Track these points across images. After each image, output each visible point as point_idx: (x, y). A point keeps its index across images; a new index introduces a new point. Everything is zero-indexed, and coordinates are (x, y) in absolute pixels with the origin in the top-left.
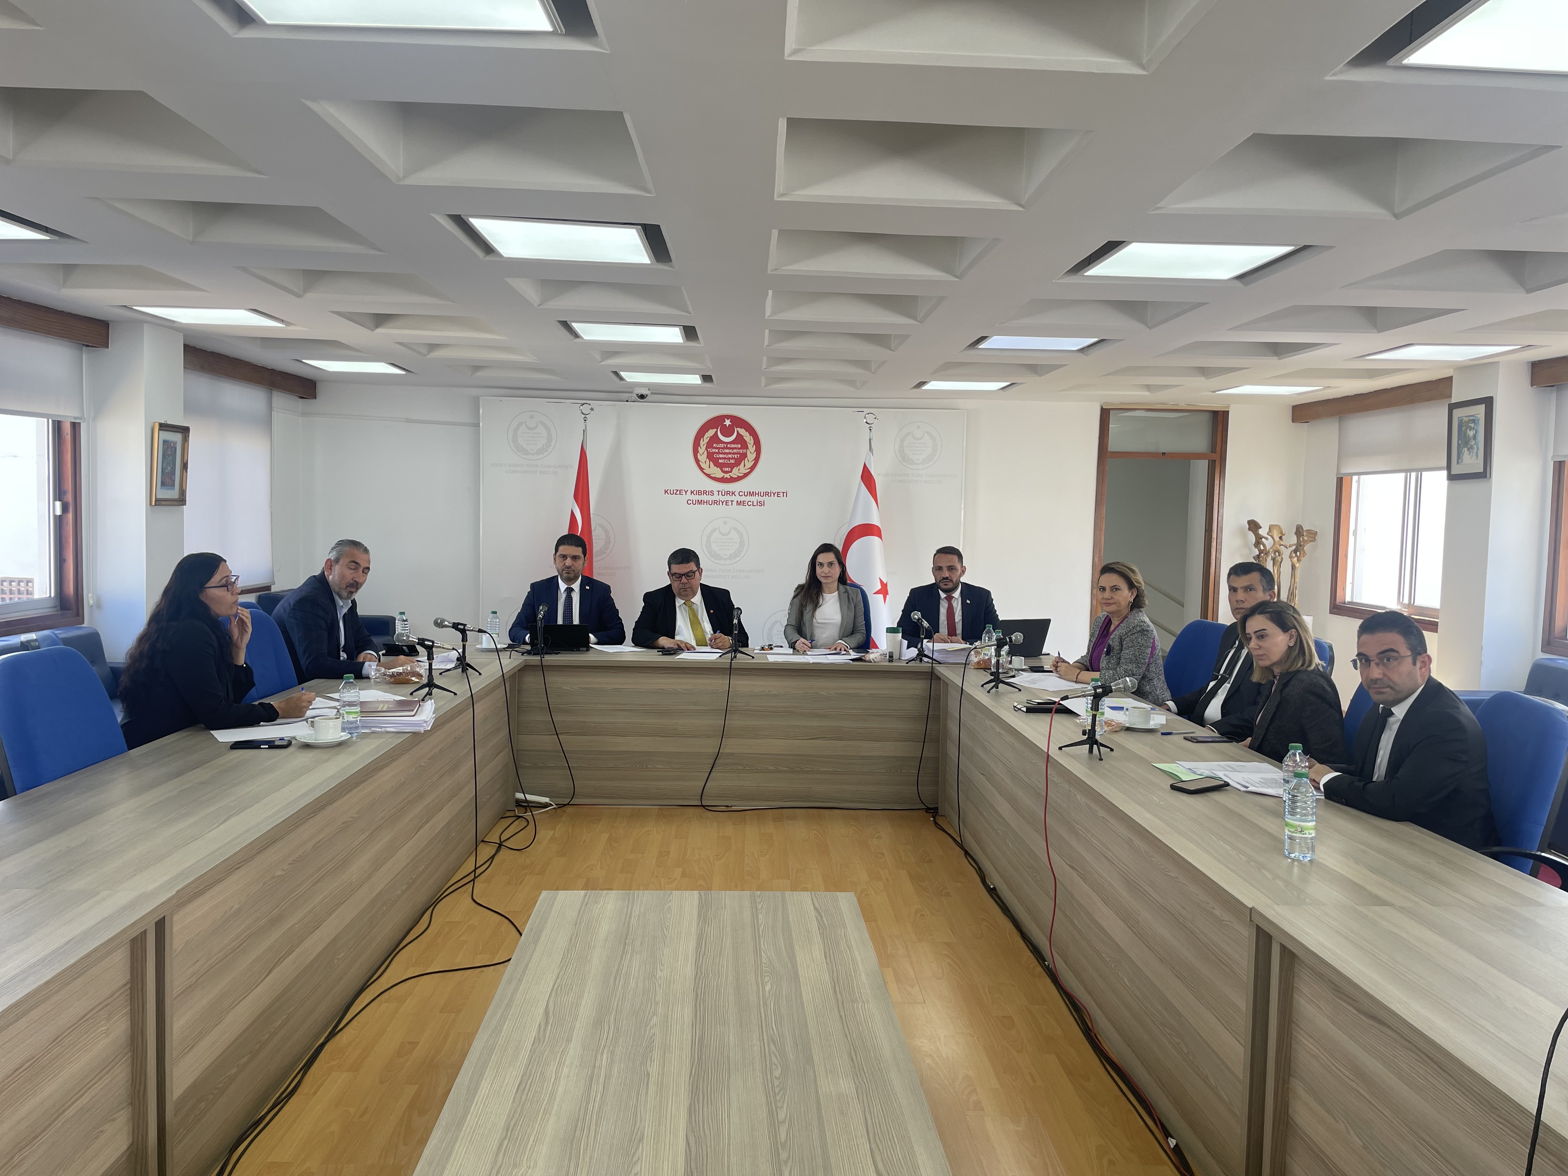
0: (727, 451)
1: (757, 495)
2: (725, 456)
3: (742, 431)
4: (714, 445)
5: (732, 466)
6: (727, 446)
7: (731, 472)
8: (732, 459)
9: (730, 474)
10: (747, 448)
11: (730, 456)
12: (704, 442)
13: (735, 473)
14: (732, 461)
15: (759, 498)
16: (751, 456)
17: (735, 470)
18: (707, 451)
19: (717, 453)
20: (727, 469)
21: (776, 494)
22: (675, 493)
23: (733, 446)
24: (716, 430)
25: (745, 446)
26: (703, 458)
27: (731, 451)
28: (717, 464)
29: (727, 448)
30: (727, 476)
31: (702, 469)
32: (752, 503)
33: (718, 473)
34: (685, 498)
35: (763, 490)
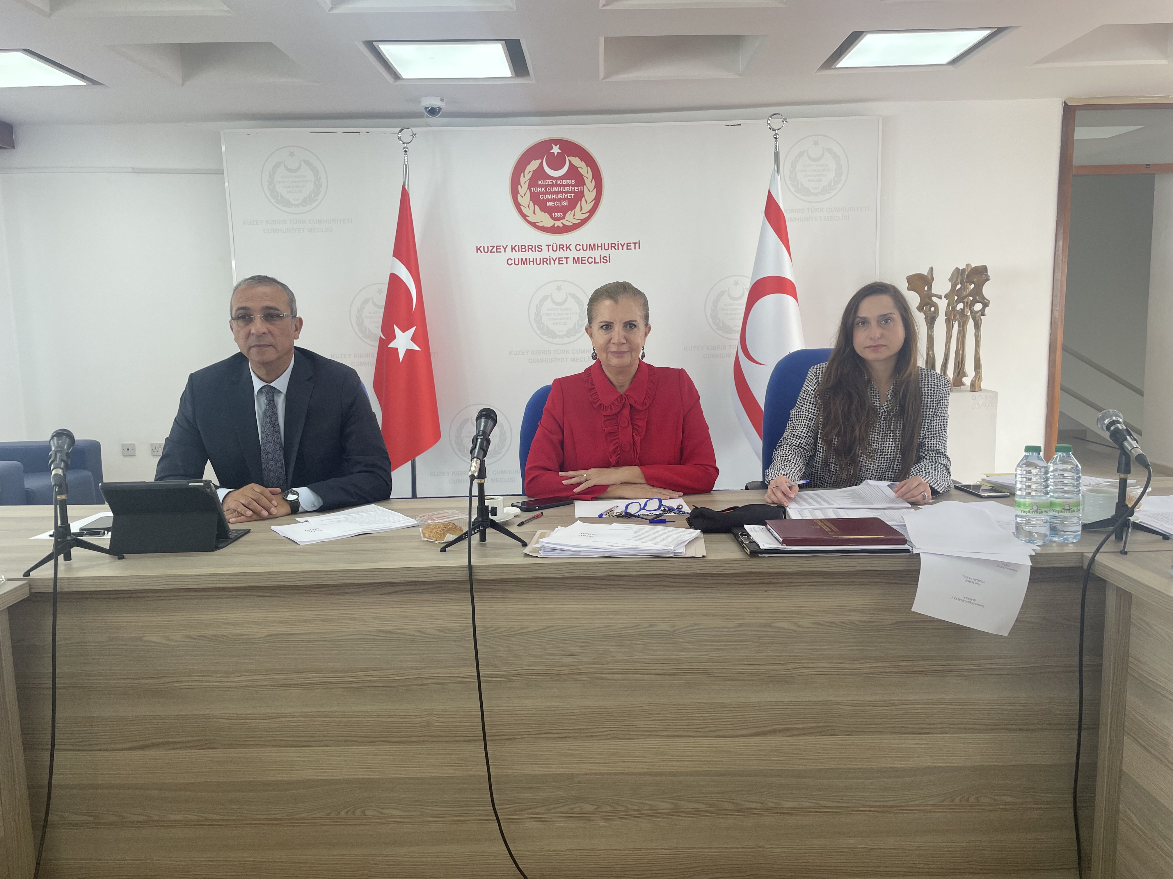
0: (556, 189)
1: (600, 248)
2: (555, 196)
3: (577, 161)
4: (540, 182)
5: (564, 210)
6: (556, 182)
7: (564, 218)
8: (564, 200)
9: (564, 221)
10: (584, 184)
11: (560, 196)
12: (525, 178)
13: (570, 219)
14: (565, 203)
15: (603, 252)
16: (590, 195)
17: (569, 216)
18: (530, 190)
19: (543, 193)
20: (557, 215)
21: (626, 245)
22: (489, 250)
23: (564, 182)
24: (541, 160)
25: (580, 180)
26: (525, 200)
27: (562, 189)
28: (545, 209)
29: (557, 185)
30: (559, 224)
31: (524, 216)
32: (593, 260)
33: (547, 221)
34: (503, 256)
35: (607, 241)
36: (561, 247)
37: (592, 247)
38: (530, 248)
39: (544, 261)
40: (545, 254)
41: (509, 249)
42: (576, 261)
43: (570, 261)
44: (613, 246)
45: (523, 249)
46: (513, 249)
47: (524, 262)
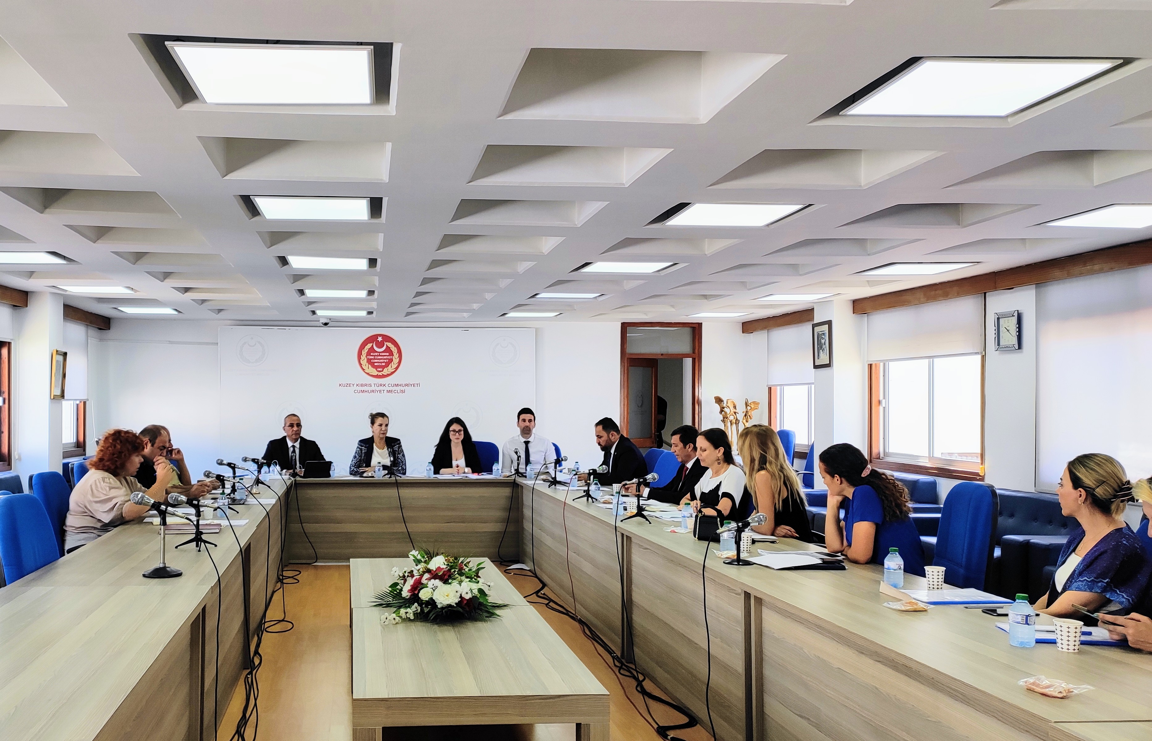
1: (400, 386)
2: (378, 361)
3: (390, 345)
4: (371, 354)
5: (383, 367)
6: (381, 354)
7: (382, 371)
8: (383, 362)
9: (382, 372)
10: (393, 355)
11: (381, 360)
12: (364, 352)
13: (386, 371)
14: (384, 364)
15: (402, 388)
17: (385, 370)
18: (367, 357)
19: (373, 359)
20: (379, 369)
21: (413, 385)
22: (346, 386)
23: (383, 354)
24: (372, 344)
25: (391, 354)
26: (364, 362)
27: (382, 357)
28: (373, 366)
29: (380, 356)
30: (380, 374)
31: (363, 370)
32: (396, 391)
33: (374, 372)
34: (353, 388)
35: (404, 383)
36: (381, 385)
37: (397, 385)
38: (366, 385)
39: (373, 391)
40: (373, 388)
41: (355, 385)
42: (388, 391)
43: (385, 391)
44: (406, 385)
45: (362, 385)
46: (357, 385)
47: (363, 391)
